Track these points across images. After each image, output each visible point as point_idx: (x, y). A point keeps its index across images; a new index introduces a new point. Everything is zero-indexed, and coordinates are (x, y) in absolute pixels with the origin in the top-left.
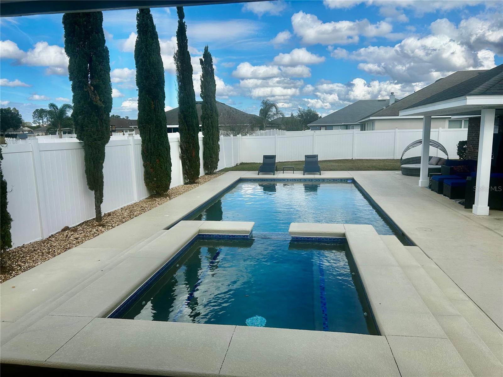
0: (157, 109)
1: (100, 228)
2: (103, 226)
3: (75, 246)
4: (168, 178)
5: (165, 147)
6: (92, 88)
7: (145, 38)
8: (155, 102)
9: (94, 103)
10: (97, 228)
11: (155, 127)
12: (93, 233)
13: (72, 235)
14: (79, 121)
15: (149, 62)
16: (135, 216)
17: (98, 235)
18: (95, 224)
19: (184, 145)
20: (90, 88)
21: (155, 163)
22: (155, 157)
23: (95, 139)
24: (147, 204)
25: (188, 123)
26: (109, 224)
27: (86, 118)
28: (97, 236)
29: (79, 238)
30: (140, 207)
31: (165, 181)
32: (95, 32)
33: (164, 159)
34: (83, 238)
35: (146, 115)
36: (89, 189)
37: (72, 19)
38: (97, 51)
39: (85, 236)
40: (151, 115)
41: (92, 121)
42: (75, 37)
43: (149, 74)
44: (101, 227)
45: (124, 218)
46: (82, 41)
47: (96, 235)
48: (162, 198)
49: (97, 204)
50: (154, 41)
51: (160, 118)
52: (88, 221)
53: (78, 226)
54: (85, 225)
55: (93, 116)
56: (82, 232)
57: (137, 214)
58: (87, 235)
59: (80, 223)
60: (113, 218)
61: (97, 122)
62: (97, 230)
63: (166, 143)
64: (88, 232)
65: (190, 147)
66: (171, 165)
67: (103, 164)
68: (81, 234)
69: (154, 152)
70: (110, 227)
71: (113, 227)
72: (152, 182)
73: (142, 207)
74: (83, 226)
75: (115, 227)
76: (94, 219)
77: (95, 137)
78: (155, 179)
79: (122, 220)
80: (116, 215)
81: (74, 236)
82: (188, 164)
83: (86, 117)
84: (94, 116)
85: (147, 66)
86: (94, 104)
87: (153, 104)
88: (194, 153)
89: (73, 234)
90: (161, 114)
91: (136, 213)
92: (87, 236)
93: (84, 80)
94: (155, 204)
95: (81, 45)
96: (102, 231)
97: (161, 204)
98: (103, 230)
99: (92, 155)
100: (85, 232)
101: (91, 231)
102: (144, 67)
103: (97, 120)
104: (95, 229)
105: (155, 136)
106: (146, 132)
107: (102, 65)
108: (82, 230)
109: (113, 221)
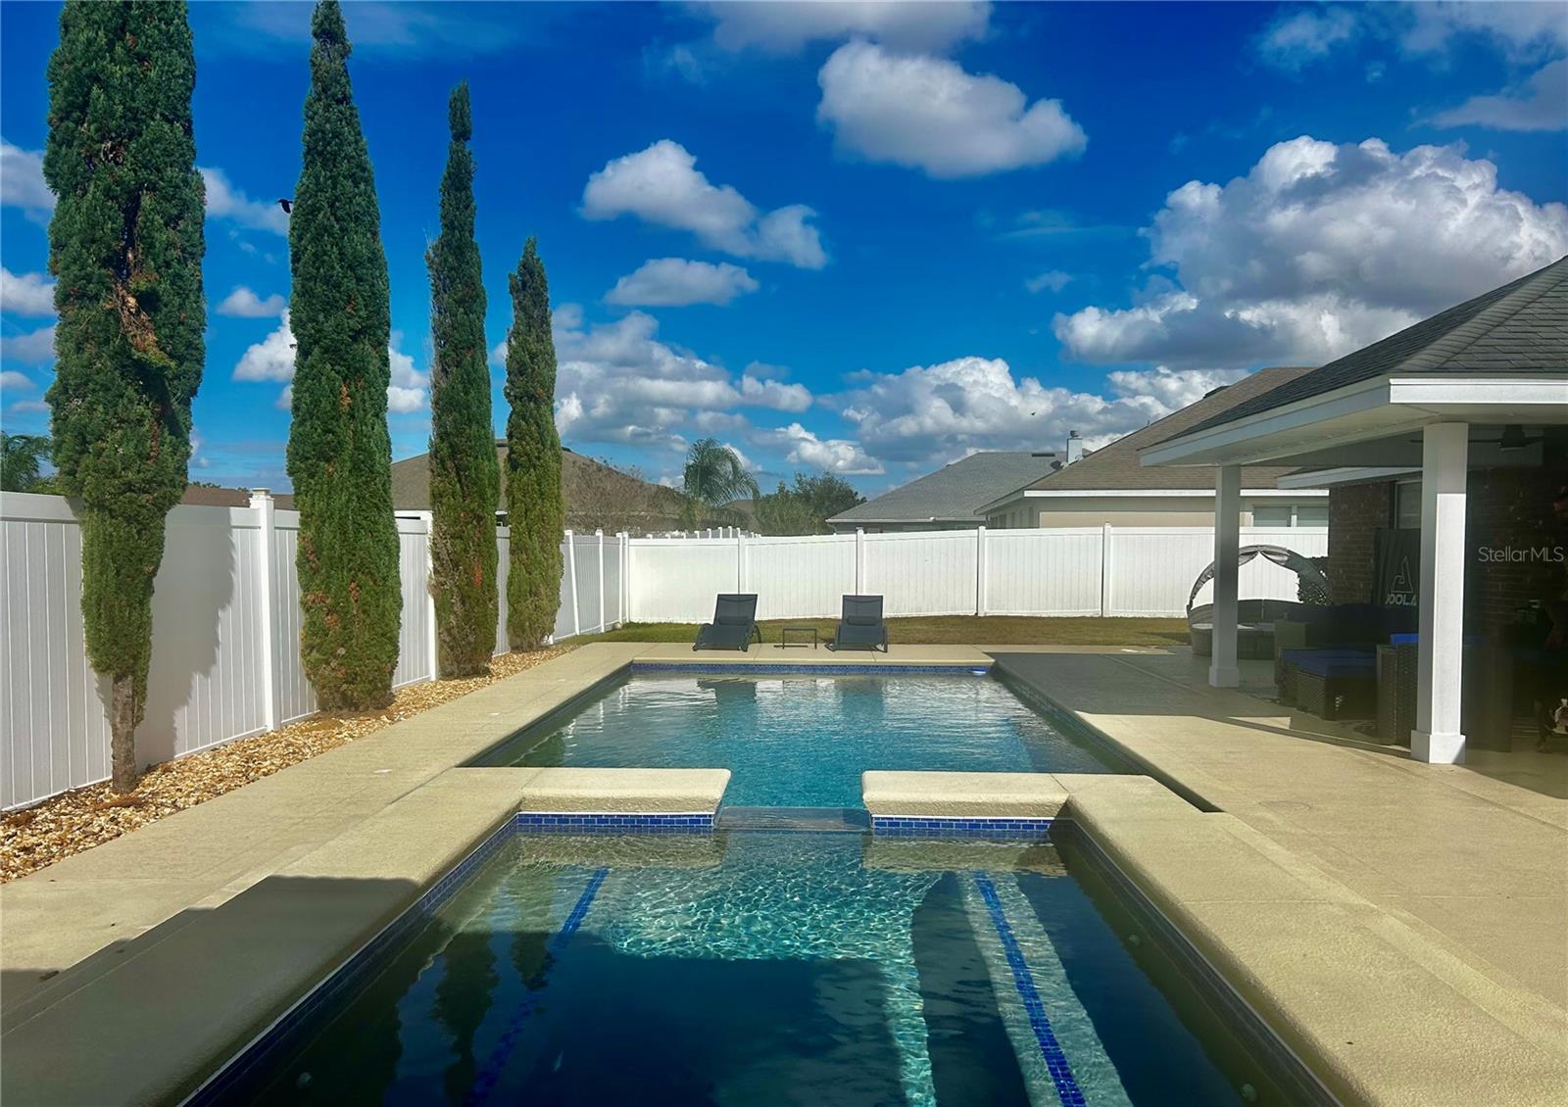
0: (361, 412)
1: (127, 812)
2: (139, 805)
3: (19, 877)
4: (389, 648)
5: (381, 541)
6: (132, 301)
7: (330, 178)
8: (353, 389)
9: (137, 355)
10: (115, 812)
11: (350, 471)
12: (97, 830)
13: (10, 837)
14: (73, 418)
15: (340, 254)
16: (265, 774)
17: (118, 835)
18: (108, 801)
19: (446, 546)
20: (124, 303)
21: (345, 593)
22: (345, 573)
23: (129, 487)
24: (308, 737)
25: (462, 473)
26: (164, 800)
27: (101, 408)
28: (111, 839)
29: (38, 849)
30: (283, 744)
31: (376, 657)
32: (162, 115)
33: (375, 582)
34: (54, 849)
35: (319, 430)
36: (92, 670)
37: (84, 65)
38: (162, 179)
39: (62, 843)
40: (337, 429)
41: (121, 421)
42: (85, 125)
43: (338, 295)
44: (131, 808)
45: (221, 781)
46: (111, 139)
47: (107, 836)
48: (361, 718)
49: (119, 726)
50: (358, 187)
51: (369, 442)
52: (79, 791)
53: (40, 806)
54: (68, 804)
55: (126, 401)
56: (52, 826)
57: (273, 767)
58: (69, 836)
59: (45, 797)
60: (181, 780)
61: (140, 422)
62: (113, 819)
63: (385, 527)
64: (75, 828)
65: (466, 551)
66: (400, 606)
67: (155, 580)
68: (46, 832)
69: (341, 558)
70: (167, 810)
71: (179, 809)
72: (328, 664)
73: (291, 744)
74: (58, 806)
75: (184, 809)
76: (103, 784)
77: (130, 475)
78: (342, 651)
79: (213, 786)
80: (191, 770)
81: (19, 840)
82: (458, 607)
83: (98, 402)
84: (131, 401)
85: (333, 268)
86: (135, 357)
87: (348, 396)
88: (479, 573)
89: (16, 834)
90: (373, 429)
91: (268, 762)
92: (72, 840)
93: (103, 271)
94: (340, 736)
95: (105, 154)
96: (133, 823)
97: (361, 735)
98: (138, 819)
99: (111, 542)
100: (65, 827)
101: (87, 824)
102: (322, 270)
103: (142, 415)
104: (105, 814)
105: (349, 501)
106: (318, 487)
107: (174, 228)
108: (52, 821)
109: (180, 790)
